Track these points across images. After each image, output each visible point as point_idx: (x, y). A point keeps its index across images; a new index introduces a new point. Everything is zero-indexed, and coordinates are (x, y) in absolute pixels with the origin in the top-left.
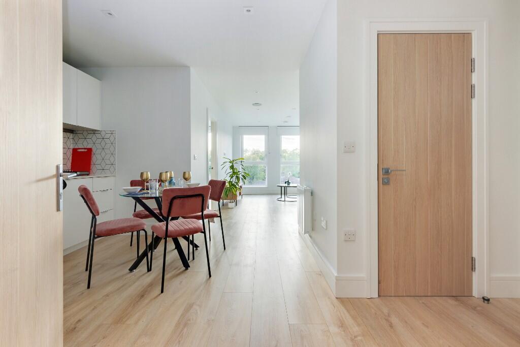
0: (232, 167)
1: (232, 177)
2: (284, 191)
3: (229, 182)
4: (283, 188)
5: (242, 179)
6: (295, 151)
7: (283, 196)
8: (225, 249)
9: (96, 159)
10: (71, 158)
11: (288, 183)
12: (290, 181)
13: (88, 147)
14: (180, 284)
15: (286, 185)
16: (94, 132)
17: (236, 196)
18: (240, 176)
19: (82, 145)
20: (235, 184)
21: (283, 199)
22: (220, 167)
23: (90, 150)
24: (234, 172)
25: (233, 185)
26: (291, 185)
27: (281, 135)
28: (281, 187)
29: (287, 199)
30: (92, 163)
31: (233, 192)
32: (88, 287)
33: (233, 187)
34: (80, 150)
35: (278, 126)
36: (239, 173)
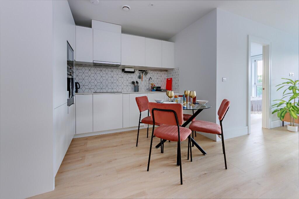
0: (292, 88)
9: (173, 83)
10: (166, 83)
13: (171, 78)
16: (172, 69)
19: (169, 77)
30: (172, 85)
32: (137, 146)
33: (293, 109)
34: (169, 79)
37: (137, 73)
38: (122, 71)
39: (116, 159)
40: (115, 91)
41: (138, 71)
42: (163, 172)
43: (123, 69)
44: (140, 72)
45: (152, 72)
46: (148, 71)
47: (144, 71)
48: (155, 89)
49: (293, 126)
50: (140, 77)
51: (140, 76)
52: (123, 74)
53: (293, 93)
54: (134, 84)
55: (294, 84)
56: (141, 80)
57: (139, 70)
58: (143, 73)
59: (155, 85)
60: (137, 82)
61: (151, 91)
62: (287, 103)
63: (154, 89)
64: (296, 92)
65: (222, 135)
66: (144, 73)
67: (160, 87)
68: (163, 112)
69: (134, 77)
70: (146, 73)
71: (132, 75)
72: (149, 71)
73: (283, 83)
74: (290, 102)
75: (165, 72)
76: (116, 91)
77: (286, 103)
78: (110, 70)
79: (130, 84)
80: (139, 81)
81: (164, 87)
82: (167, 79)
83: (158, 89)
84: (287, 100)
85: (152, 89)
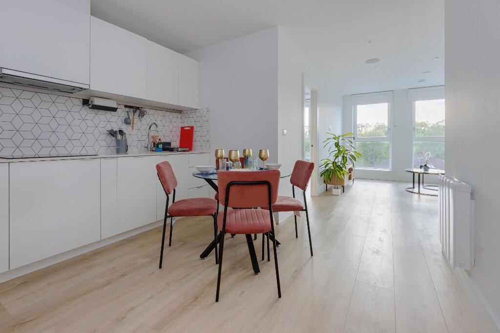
0: (337, 145)
1: (337, 157)
2: (418, 179)
3: (333, 162)
4: (416, 176)
5: (350, 159)
6: (440, 124)
7: (416, 185)
8: (312, 255)
9: (196, 136)
10: (179, 136)
11: (426, 167)
12: (428, 166)
13: (191, 125)
14: (241, 294)
15: (422, 170)
16: (194, 110)
17: (342, 181)
18: (348, 156)
19: (187, 124)
20: (341, 166)
21: (416, 190)
22: (322, 145)
23: (192, 128)
24: (339, 150)
25: (338, 166)
26: (430, 171)
27: (415, 101)
28: (414, 173)
29: (422, 190)
30: (193, 140)
31: (338, 177)
32: (160, 267)
33: (338, 169)
34: (185, 129)
35: (409, 89)
36: (346, 152)
37: (122, 113)
38: (83, 104)
39: (132, 309)
40: (63, 152)
41: (123, 107)
42: (243, 292)
43: (83, 100)
44: (127, 109)
45: (152, 112)
46: (144, 109)
47: (136, 108)
48: (161, 146)
49: (337, 188)
50: (127, 122)
51: (129, 118)
52: (86, 112)
54: (116, 137)
55: (337, 140)
56: (130, 127)
57: (126, 106)
58: (134, 112)
59: (160, 140)
60: (121, 132)
61: (153, 151)
63: (158, 147)
65: (306, 210)
66: (138, 112)
67: (169, 144)
68: (250, 187)
69: (115, 121)
70: (142, 114)
71: (109, 114)
72: (148, 110)
73: (328, 139)
75: (178, 114)
76: (66, 153)
78: (44, 97)
79: (103, 137)
80: (126, 129)
81: (176, 143)
82: (182, 128)
83: (167, 147)
85: (154, 146)
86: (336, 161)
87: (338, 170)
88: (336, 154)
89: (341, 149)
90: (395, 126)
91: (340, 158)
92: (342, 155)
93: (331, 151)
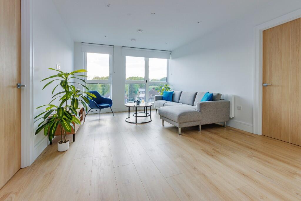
0: (64, 84)
1: (65, 100)
11: (138, 102)
18: (80, 99)
20: (70, 112)
24: (67, 91)
25: (66, 113)
28: (129, 107)
31: (65, 128)
33: (65, 117)
35: (123, 46)
36: (78, 93)
49: (65, 142)
53: (66, 91)
55: (65, 78)
62: (59, 109)
64: (69, 90)
73: (51, 77)
74: (62, 107)
77: (57, 109)
84: (57, 103)
86: (64, 106)
87: (65, 119)
88: (64, 97)
89: (70, 90)
90: (114, 72)
91: (69, 102)
92: (72, 97)
93: (54, 93)
